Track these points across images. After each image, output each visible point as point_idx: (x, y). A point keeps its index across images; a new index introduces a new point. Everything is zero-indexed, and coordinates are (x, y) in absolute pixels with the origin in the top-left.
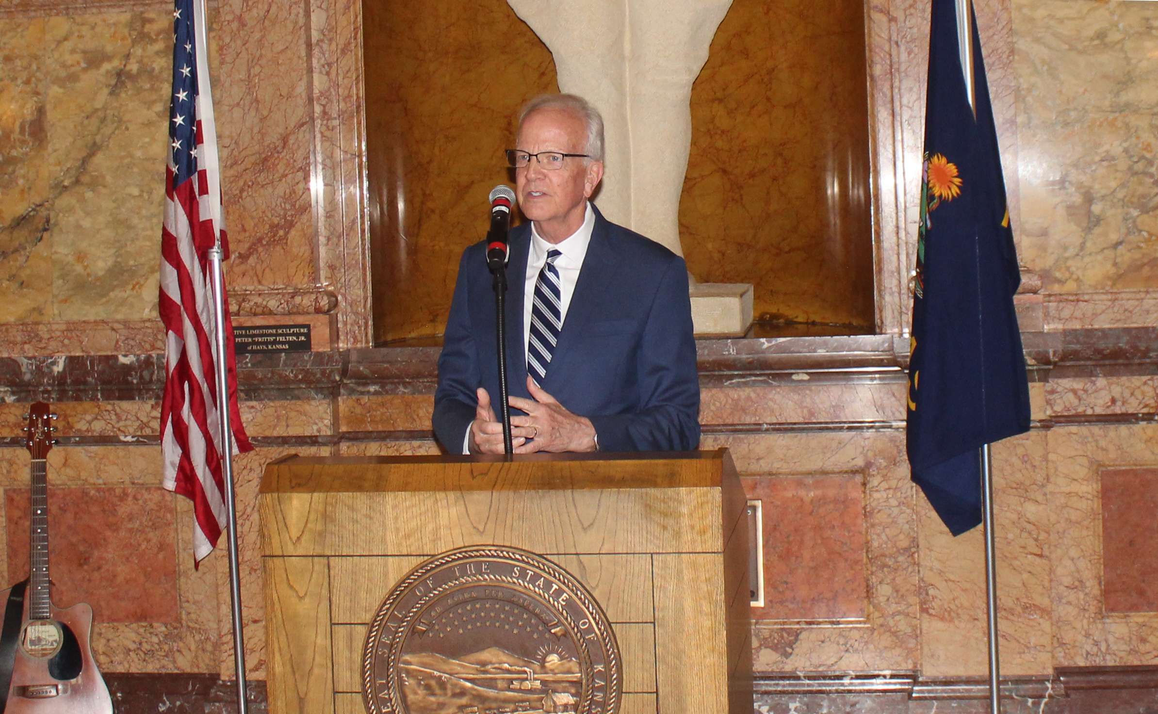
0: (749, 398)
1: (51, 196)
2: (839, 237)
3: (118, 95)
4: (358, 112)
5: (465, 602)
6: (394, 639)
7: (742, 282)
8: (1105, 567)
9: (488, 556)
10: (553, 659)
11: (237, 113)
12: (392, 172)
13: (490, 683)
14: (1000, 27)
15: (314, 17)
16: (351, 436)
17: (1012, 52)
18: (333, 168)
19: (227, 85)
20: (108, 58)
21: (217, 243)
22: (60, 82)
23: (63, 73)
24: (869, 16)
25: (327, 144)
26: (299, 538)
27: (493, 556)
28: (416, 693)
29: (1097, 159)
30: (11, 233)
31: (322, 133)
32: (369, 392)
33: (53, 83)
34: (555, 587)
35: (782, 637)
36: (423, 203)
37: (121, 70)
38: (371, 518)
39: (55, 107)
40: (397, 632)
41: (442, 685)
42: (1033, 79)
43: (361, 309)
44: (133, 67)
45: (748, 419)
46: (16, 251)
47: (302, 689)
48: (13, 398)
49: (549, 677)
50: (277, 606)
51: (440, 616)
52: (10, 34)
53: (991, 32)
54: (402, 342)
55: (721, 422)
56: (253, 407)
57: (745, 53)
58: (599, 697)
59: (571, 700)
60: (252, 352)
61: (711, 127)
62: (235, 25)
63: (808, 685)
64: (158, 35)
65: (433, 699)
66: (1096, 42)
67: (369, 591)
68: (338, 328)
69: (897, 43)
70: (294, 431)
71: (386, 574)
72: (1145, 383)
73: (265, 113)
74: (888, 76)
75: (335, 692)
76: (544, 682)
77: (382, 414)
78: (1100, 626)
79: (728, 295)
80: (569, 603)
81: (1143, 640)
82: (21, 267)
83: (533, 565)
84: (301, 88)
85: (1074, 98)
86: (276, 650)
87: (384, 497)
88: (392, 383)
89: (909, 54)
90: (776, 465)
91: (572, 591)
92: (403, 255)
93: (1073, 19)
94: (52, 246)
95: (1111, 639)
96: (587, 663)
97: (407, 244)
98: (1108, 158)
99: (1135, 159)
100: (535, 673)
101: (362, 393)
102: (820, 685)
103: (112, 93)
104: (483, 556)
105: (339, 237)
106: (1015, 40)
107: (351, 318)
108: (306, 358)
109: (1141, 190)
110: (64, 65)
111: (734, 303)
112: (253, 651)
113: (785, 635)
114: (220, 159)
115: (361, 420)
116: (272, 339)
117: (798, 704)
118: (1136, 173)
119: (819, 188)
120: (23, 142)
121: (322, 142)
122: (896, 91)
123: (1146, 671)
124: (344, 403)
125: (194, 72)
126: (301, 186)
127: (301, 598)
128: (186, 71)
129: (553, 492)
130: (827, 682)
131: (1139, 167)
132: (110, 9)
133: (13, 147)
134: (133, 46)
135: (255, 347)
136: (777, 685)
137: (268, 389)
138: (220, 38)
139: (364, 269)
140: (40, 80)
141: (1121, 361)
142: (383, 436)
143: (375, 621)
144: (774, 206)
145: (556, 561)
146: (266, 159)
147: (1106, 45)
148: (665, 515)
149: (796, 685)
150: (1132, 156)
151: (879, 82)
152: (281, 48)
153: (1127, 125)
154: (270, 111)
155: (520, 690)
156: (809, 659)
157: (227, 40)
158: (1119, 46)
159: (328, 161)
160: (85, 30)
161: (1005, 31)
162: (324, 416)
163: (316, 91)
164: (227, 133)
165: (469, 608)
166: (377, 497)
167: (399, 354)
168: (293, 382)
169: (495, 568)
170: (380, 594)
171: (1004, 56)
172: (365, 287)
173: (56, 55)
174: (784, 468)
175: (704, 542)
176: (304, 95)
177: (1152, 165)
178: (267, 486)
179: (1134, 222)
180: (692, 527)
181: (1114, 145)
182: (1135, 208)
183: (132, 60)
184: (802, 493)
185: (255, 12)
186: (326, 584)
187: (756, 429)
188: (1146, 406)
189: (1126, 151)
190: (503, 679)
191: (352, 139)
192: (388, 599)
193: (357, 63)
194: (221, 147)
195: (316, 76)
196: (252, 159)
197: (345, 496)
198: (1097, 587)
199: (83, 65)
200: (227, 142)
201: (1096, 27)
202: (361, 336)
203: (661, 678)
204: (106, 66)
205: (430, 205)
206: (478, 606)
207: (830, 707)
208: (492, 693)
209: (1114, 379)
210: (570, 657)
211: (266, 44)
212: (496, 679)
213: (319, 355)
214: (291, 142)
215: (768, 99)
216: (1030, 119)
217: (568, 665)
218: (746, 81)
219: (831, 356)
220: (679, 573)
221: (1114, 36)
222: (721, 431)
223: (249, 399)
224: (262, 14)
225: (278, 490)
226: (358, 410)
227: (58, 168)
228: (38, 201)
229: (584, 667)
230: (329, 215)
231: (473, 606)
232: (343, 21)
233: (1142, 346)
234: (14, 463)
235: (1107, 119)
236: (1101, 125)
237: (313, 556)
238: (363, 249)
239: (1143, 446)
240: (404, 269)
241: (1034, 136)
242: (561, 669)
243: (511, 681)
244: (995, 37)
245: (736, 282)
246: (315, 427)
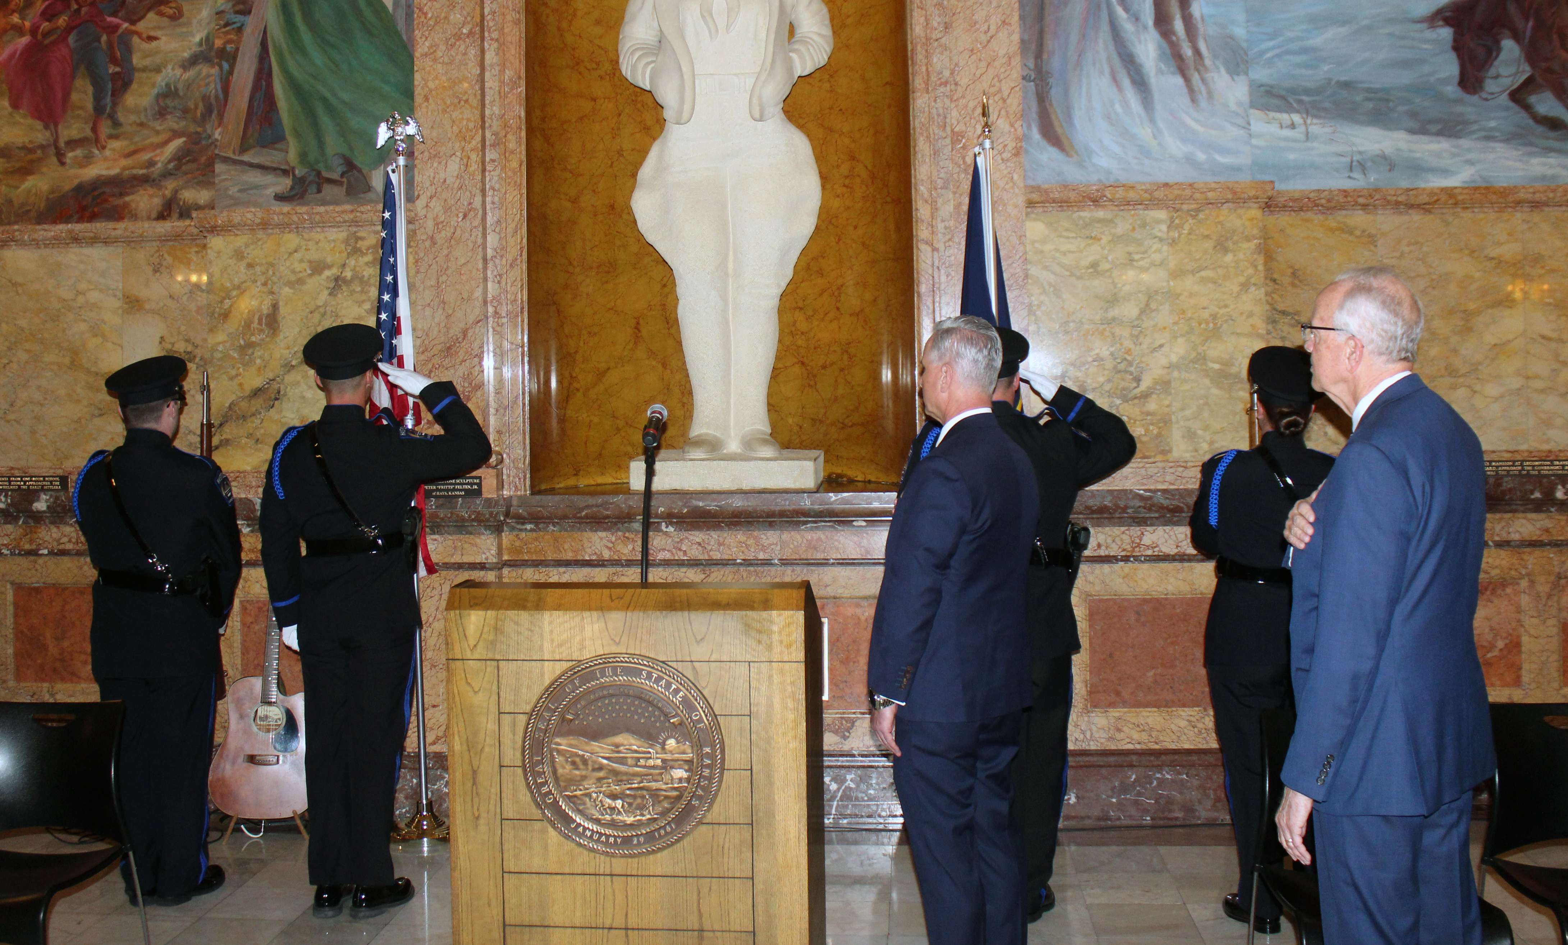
0: (819, 539)
1: (282, 373)
2: (891, 416)
3: (336, 296)
4: (522, 312)
5: (604, 697)
6: (548, 725)
7: (815, 449)
8: (1091, 674)
9: (622, 662)
10: (671, 743)
11: (428, 311)
12: (548, 360)
13: (622, 761)
14: (1018, 257)
15: (489, 238)
16: (512, 563)
17: (1027, 276)
18: (502, 355)
19: (421, 289)
20: (329, 267)
21: (411, 412)
22: (290, 284)
23: (293, 278)
24: (917, 247)
25: (497, 337)
26: (475, 646)
27: (626, 662)
28: (564, 768)
29: (1090, 359)
30: (250, 401)
31: (493, 328)
32: (526, 529)
33: (285, 285)
34: (674, 686)
35: (842, 724)
36: (570, 384)
37: (338, 277)
38: (532, 631)
39: (286, 304)
40: (550, 720)
41: (585, 761)
42: (1042, 298)
43: (521, 465)
44: (348, 274)
45: (820, 556)
46: (254, 415)
47: (475, 763)
48: (248, 529)
49: (668, 756)
50: (457, 698)
51: (584, 707)
52: (252, 247)
53: (1010, 262)
54: (552, 491)
55: (797, 557)
56: (436, 540)
57: (821, 273)
58: (706, 773)
59: (685, 775)
60: (436, 497)
61: (793, 329)
62: (428, 244)
63: (861, 761)
64: (368, 249)
65: (577, 772)
66: (1091, 270)
67: (529, 687)
68: (503, 480)
69: (938, 268)
70: (467, 559)
71: (542, 675)
72: (1123, 533)
73: (450, 312)
74: (931, 293)
75: (501, 766)
76: (664, 761)
77: (536, 546)
78: (1086, 719)
79: (805, 459)
80: (685, 700)
81: (1119, 730)
82: (257, 428)
83: (657, 670)
84: (478, 293)
85: (1073, 313)
86: (456, 732)
87: (542, 615)
88: (544, 523)
89: (947, 276)
90: (840, 591)
91: (687, 690)
92: (554, 423)
93: (1073, 252)
94: (281, 411)
95: (1094, 728)
96: (698, 746)
97: (557, 415)
98: (1098, 359)
99: (1119, 361)
100: (657, 753)
101: (521, 530)
102: (870, 761)
103: (330, 294)
104: (617, 662)
105: (505, 409)
106: (1029, 267)
107: (513, 472)
108: (478, 502)
109: (1123, 384)
110: (294, 272)
111: (809, 465)
112: (432, 729)
113: (844, 722)
114: (414, 346)
115: (519, 551)
116: (452, 487)
117: (853, 776)
118: (1120, 371)
119: (876, 376)
120: (261, 331)
121: (493, 335)
122: (937, 304)
123: (1120, 754)
124: (507, 537)
125: (395, 280)
126: (477, 368)
127: (476, 692)
128: (389, 278)
129: (674, 613)
130: (876, 759)
131: (1122, 366)
132: (331, 229)
133: (253, 334)
134: (348, 258)
135: (438, 493)
136: (838, 761)
137: (448, 526)
138: (416, 253)
139: (524, 434)
140: (275, 283)
141: (1105, 515)
142: (536, 564)
143: (534, 711)
144: (840, 391)
145: (675, 667)
146: (449, 348)
147: (1097, 272)
148: (760, 632)
149: (852, 761)
150: (1116, 359)
151: (924, 298)
152: (463, 261)
153: (1113, 334)
154: (454, 311)
155: (645, 767)
156: (863, 740)
157: (422, 255)
158: (1108, 274)
159: (498, 350)
160: (311, 245)
161: (1021, 261)
162: (492, 547)
163: (490, 296)
164: (420, 326)
165: (607, 702)
166: (537, 615)
167: (550, 501)
168: (467, 521)
169: (628, 671)
170: (537, 690)
171: (1021, 279)
172: (525, 448)
173: (288, 264)
174: (846, 593)
175: (790, 654)
176: (480, 298)
177: (1132, 366)
178: (451, 605)
179: (1117, 408)
180: (781, 642)
181: (1103, 349)
182: (1118, 398)
183: (348, 269)
184: (858, 611)
185: (443, 234)
186: (496, 683)
187: (824, 563)
188: (1124, 550)
189: (1112, 354)
190: (632, 758)
191: (517, 334)
192: (544, 694)
193: (522, 275)
194: (416, 337)
195: (490, 285)
196: (439, 347)
197: (511, 613)
198: (1084, 689)
199: (309, 272)
200: (420, 334)
201: (1091, 259)
202: (520, 485)
203: (754, 759)
204: (327, 273)
205: (576, 385)
206: (614, 700)
207: (878, 778)
208: (622, 768)
209: (1100, 529)
210: (685, 740)
211: (452, 259)
212: (626, 758)
213: (489, 500)
214: (469, 335)
215: (838, 309)
216: (1039, 328)
217: (682, 748)
218: (821, 295)
219: (884, 508)
220: (770, 677)
221: (1104, 266)
222: (798, 564)
223: (434, 533)
224: (449, 234)
225: (460, 608)
226: (517, 543)
227: (288, 351)
228: (271, 376)
229: (695, 748)
230: (498, 392)
231: (610, 701)
232: (512, 241)
233: (1122, 504)
234: (249, 580)
235: (1097, 330)
236: (1093, 335)
237: (486, 660)
238: (524, 419)
239: (1121, 581)
240: (555, 435)
241: (1042, 341)
242: (677, 751)
243: (638, 759)
244: (1014, 265)
245: (811, 449)
246: (484, 556)
